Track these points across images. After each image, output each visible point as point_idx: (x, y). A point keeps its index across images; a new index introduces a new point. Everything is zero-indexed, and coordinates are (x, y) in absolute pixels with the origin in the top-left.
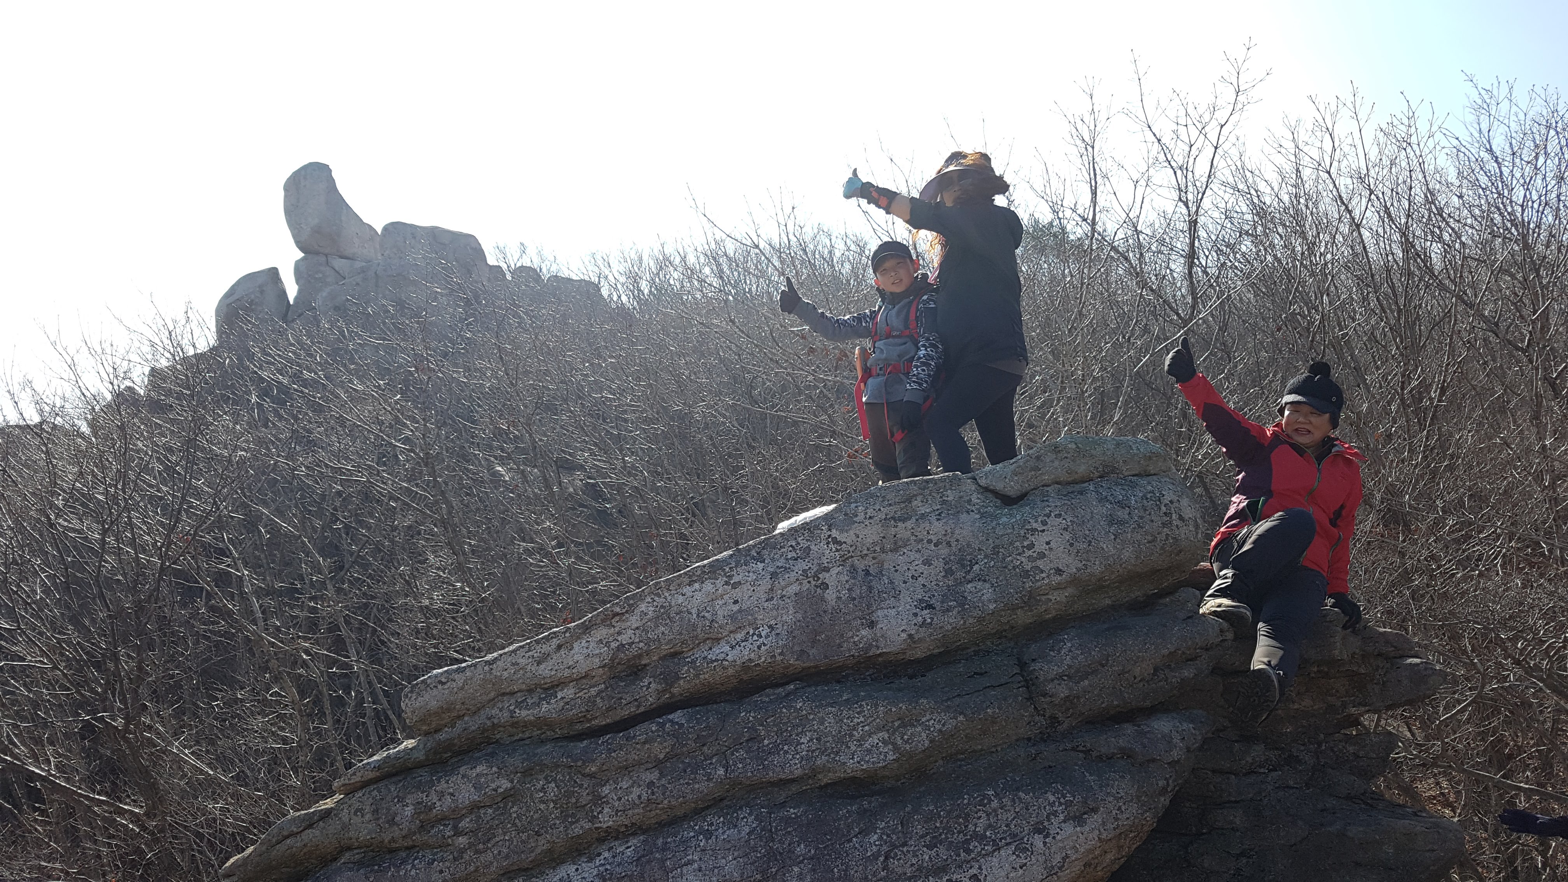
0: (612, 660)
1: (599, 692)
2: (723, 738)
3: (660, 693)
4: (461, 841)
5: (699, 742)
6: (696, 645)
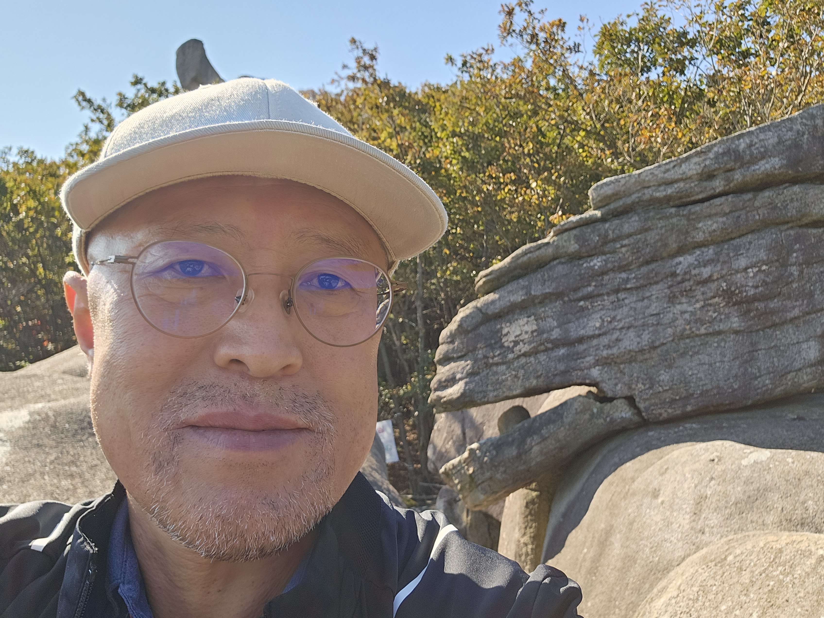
0: (702, 171)
1: (695, 185)
2: (757, 204)
3: (725, 186)
4: (624, 250)
5: (746, 205)
6: (742, 166)
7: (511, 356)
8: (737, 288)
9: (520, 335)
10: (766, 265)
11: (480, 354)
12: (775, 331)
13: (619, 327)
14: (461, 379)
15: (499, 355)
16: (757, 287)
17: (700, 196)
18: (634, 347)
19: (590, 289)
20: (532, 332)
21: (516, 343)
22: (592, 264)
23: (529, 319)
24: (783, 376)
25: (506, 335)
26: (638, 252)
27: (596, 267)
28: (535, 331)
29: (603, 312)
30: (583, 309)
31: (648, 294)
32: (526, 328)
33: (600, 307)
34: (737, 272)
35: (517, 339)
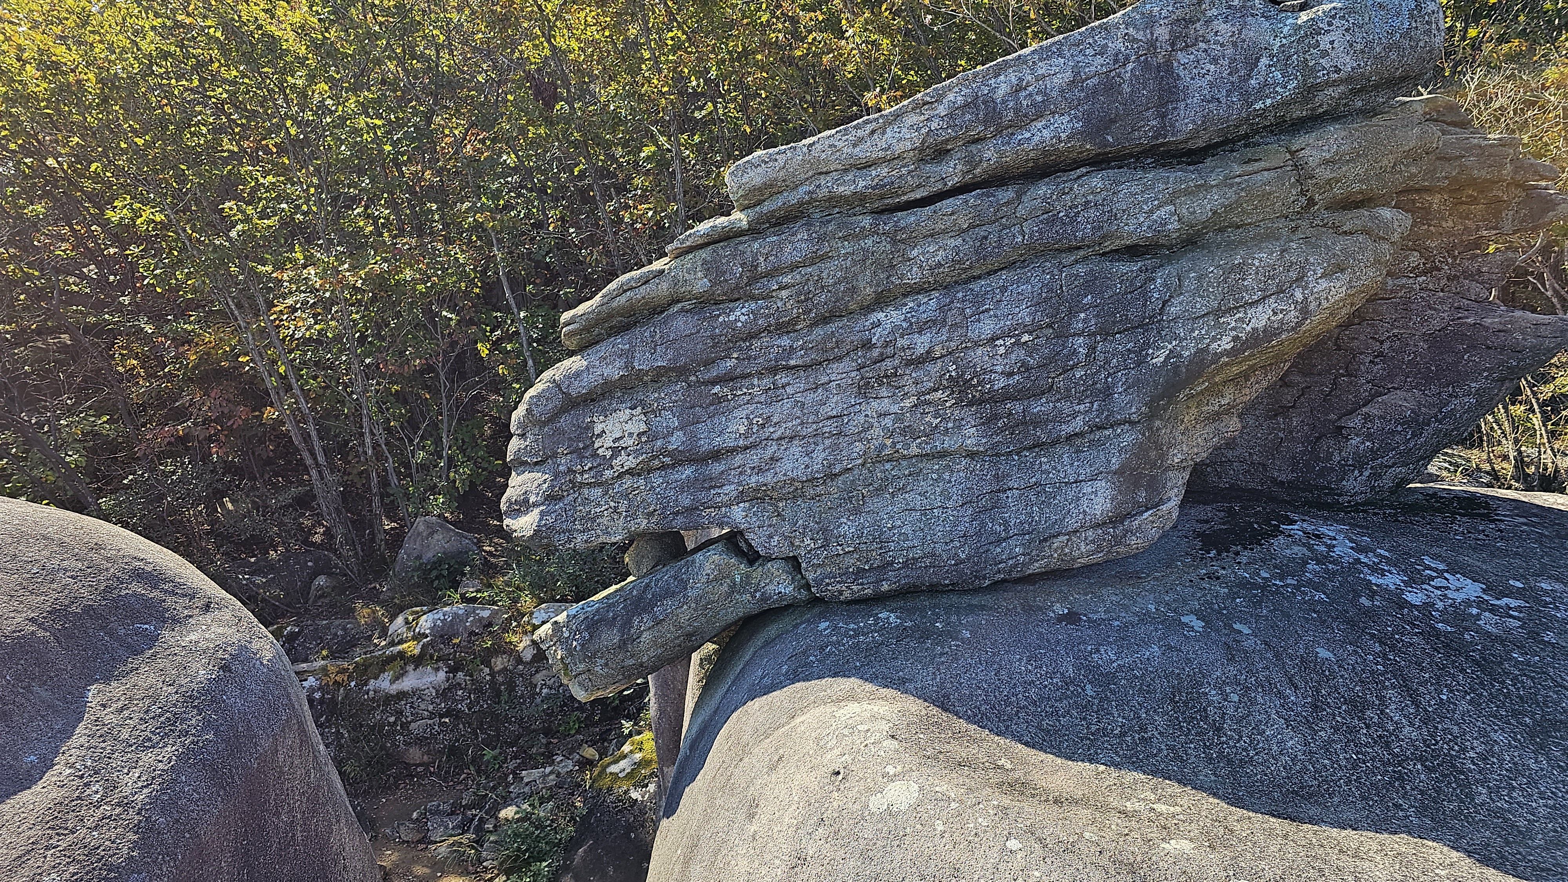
0: (923, 143)
1: (909, 172)
2: (1021, 211)
3: (964, 174)
4: (784, 293)
5: (999, 215)
6: (999, 132)
7: (608, 473)
8: (976, 375)
9: (622, 438)
10: (1030, 333)
11: (563, 463)
12: (1038, 455)
13: (775, 436)
14: (535, 505)
15: (590, 469)
16: (1010, 374)
17: (918, 195)
18: (800, 473)
19: (730, 363)
20: (640, 435)
21: (616, 452)
22: (732, 318)
23: (634, 412)
24: (1045, 540)
25: (599, 436)
26: (807, 300)
27: (739, 324)
28: (644, 433)
29: (751, 408)
30: (719, 399)
31: (824, 379)
32: (631, 427)
33: (748, 397)
34: (977, 344)
35: (617, 445)
